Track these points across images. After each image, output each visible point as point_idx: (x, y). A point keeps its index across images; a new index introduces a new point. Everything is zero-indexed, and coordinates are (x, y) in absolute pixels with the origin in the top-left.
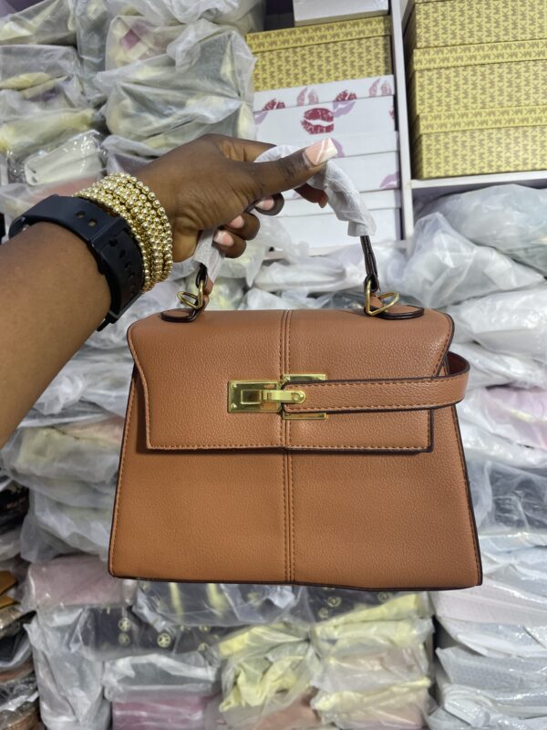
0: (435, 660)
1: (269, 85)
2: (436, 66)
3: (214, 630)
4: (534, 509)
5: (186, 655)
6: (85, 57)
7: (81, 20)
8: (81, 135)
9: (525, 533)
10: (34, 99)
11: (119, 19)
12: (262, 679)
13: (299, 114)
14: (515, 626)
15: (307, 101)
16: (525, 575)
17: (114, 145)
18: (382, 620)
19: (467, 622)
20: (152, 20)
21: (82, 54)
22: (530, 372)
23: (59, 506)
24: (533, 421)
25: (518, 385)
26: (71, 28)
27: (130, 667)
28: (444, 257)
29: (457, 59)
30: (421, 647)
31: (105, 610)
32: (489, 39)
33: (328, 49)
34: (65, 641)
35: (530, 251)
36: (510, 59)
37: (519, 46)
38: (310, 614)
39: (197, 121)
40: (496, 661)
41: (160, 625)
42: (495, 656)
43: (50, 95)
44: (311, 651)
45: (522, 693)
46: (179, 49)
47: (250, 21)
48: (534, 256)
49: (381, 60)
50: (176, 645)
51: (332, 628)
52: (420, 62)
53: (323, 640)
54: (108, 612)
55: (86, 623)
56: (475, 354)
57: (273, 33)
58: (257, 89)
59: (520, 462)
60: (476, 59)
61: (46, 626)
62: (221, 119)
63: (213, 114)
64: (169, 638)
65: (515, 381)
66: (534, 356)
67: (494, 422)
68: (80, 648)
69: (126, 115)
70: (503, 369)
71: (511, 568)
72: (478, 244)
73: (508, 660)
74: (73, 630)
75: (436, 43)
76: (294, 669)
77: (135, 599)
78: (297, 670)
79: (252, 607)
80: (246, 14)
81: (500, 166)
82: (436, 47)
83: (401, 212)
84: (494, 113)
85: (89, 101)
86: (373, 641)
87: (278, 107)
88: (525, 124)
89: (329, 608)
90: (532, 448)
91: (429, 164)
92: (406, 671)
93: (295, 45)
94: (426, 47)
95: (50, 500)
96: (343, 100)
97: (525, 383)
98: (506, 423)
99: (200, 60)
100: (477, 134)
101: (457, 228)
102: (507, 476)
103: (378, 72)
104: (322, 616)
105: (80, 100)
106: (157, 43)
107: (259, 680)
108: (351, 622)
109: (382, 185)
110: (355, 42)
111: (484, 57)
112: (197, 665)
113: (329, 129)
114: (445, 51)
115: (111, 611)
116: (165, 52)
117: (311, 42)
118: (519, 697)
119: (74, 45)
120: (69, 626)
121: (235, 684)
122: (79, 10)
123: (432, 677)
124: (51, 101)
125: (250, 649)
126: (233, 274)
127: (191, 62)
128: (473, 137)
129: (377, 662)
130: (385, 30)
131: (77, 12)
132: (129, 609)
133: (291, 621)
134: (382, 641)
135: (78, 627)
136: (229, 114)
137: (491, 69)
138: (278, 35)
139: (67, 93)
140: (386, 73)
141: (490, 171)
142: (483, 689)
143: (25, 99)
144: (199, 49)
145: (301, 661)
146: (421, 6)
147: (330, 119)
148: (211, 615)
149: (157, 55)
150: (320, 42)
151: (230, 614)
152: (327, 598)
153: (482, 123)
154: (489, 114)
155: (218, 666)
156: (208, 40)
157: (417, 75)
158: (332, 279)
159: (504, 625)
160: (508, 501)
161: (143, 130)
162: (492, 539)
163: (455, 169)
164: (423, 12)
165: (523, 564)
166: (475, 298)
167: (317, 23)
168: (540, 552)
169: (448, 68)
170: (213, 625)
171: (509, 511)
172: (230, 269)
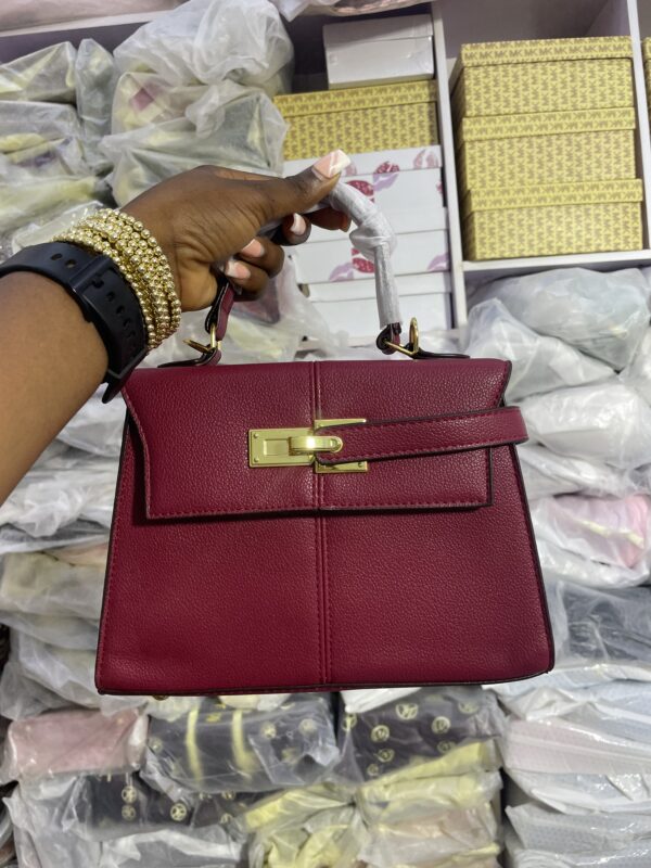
0: (504, 820)
1: (299, 153)
2: (488, 137)
3: (240, 796)
4: (613, 637)
5: (203, 829)
6: (86, 118)
7: (82, 76)
8: (80, 206)
9: (604, 665)
10: (24, 164)
11: (128, 76)
12: (298, 855)
14: (596, 776)
16: (606, 715)
18: (441, 775)
19: (540, 773)
20: (168, 78)
21: (82, 113)
22: (602, 477)
23: (49, 648)
24: (609, 533)
25: (589, 493)
26: (69, 83)
27: (135, 848)
28: (504, 347)
29: (511, 129)
30: (488, 806)
31: (105, 777)
32: (546, 108)
33: (366, 115)
34: (54, 819)
35: (598, 341)
36: (569, 130)
37: (579, 116)
38: (357, 772)
40: (575, 819)
41: (176, 793)
42: (576, 812)
43: (43, 160)
44: (358, 818)
45: (606, 856)
46: (200, 112)
47: (279, 82)
48: (603, 347)
49: (426, 129)
50: (194, 818)
51: (382, 788)
52: (471, 131)
53: (371, 803)
54: (109, 779)
55: (81, 794)
56: (541, 458)
57: (304, 96)
58: (286, 158)
59: (596, 582)
60: (532, 130)
61: (32, 800)
64: (185, 810)
65: (586, 488)
66: (607, 459)
67: (564, 537)
68: (74, 826)
69: (137, 186)
70: (572, 474)
71: (589, 706)
72: (542, 334)
73: (591, 816)
74: (66, 804)
75: (488, 111)
76: (336, 841)
77: (143, 762)
78: (341, 842)
79: (287, 767)
80: (275, 75)
81: (560, 248)
82: (487, 116)
83: (451, 297)
84: (552, 189)
85: (91, 168)
86: (432, 802)
88: (587, 201)
89: (380, 764)
90: (608, 565)
91: (483, 244)
92: (470, 836)
93: (329, 110)
94: (476, 116)
95: (38, 642)
96: (385, 172)
97: (598, 490)
98: (579, 537)
99: (224, 124)
100: (534, 212)
101: (518, 316)
102: (582, 598)
103: (422, 141)
104: (371, 774)
105: (81, 167)
106: (173, 105)
107: (294, 855)
108: (404, 780)
109: (431, 266)
110: (397, 108)
111: (541, 127)
112: (219, 841)
114: (498, 121)
115: (112, 777)
116: (183, 115)
117: (347, 107)
118: (604, 860)
119: (73, 103)
120: (59, 799)
121: (266, 862)
122: (80, 64)
123: (500, 842)
124: (44, 167)
125: (283, 818)
127: (214, 127)
128: (530, 216)
129: (436, 828)
130: (431, 95)
131: (77, 66)
132: (136, 775)
133: (336, 782)
134: (442, 801)
135: (72, 800)
137: (549, 141)
138: (310, 98)
139: (66, 159)
140: (432, 143)
141: (551, 253)
142: (562, 853)
143: (12, 163)
144: (223, 113)
145: (345, 830)
146: (471, 71)
147: (372, 193)
148: (238, 779)
149: (173, 117)
150: (357, 107)
151: (261, 776)
152: (377, 752)
153: (540, 200)
154: (548, 190)
155: (244, 841)
156: (234, 103)
157: (467, 146)
159: (583, 775)
160: (583, 628)
162: (567, 673)
163: (512, 250)
164: (472, 77)
165: (603, 701)
166: (538, 394)
167: (354, 87)
168: (621, 686)
169: (501, 139)
170: (239, 791)
171: (585, 640)
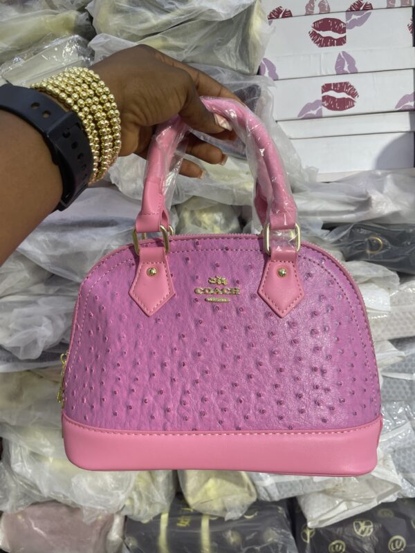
8: (63, 41)
10: (11, 2)
13: (308, 23)
15: (317, 10)
17: (102, 46)
39: (202, 18)
62: (232, 16)
63: (223, 8)
69: (119, 11)
87: (283, 17)
96: (358, 10)
113: (341, 42)
126: (234, 201)
136: (242, 9)
147: (343, 31)
158: (352, 208)
161: (137, 28)
172: (233, 195)
